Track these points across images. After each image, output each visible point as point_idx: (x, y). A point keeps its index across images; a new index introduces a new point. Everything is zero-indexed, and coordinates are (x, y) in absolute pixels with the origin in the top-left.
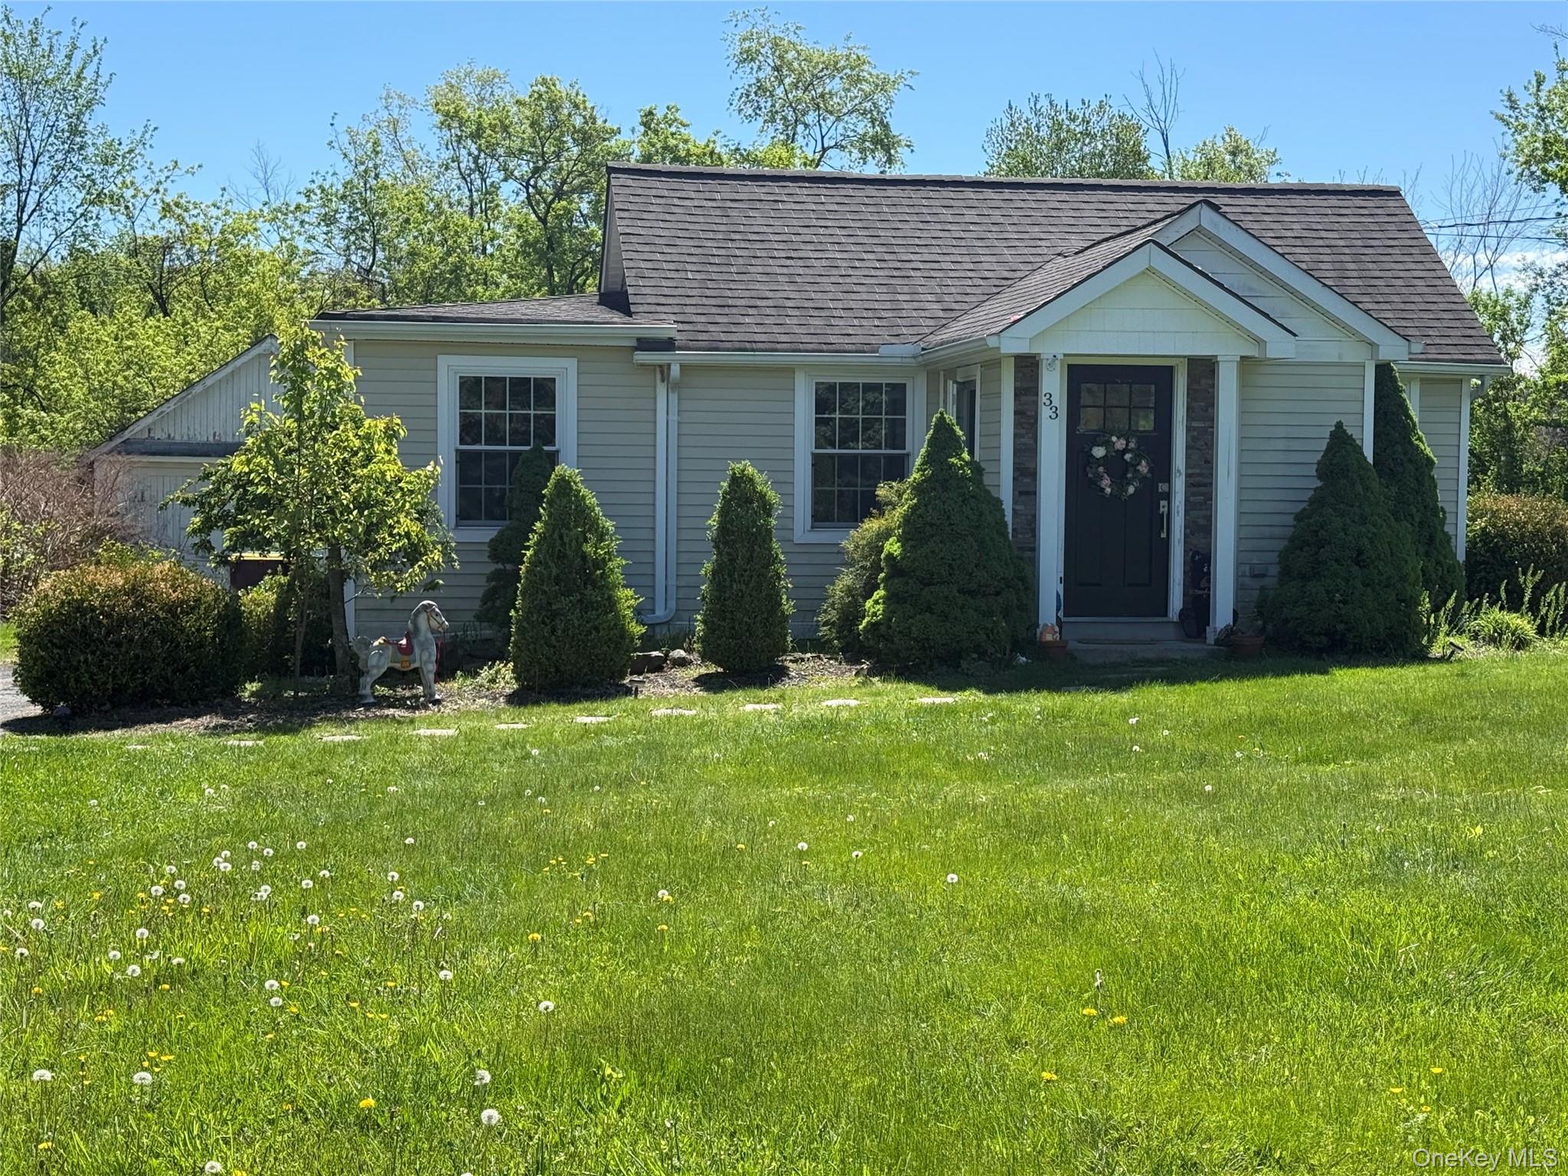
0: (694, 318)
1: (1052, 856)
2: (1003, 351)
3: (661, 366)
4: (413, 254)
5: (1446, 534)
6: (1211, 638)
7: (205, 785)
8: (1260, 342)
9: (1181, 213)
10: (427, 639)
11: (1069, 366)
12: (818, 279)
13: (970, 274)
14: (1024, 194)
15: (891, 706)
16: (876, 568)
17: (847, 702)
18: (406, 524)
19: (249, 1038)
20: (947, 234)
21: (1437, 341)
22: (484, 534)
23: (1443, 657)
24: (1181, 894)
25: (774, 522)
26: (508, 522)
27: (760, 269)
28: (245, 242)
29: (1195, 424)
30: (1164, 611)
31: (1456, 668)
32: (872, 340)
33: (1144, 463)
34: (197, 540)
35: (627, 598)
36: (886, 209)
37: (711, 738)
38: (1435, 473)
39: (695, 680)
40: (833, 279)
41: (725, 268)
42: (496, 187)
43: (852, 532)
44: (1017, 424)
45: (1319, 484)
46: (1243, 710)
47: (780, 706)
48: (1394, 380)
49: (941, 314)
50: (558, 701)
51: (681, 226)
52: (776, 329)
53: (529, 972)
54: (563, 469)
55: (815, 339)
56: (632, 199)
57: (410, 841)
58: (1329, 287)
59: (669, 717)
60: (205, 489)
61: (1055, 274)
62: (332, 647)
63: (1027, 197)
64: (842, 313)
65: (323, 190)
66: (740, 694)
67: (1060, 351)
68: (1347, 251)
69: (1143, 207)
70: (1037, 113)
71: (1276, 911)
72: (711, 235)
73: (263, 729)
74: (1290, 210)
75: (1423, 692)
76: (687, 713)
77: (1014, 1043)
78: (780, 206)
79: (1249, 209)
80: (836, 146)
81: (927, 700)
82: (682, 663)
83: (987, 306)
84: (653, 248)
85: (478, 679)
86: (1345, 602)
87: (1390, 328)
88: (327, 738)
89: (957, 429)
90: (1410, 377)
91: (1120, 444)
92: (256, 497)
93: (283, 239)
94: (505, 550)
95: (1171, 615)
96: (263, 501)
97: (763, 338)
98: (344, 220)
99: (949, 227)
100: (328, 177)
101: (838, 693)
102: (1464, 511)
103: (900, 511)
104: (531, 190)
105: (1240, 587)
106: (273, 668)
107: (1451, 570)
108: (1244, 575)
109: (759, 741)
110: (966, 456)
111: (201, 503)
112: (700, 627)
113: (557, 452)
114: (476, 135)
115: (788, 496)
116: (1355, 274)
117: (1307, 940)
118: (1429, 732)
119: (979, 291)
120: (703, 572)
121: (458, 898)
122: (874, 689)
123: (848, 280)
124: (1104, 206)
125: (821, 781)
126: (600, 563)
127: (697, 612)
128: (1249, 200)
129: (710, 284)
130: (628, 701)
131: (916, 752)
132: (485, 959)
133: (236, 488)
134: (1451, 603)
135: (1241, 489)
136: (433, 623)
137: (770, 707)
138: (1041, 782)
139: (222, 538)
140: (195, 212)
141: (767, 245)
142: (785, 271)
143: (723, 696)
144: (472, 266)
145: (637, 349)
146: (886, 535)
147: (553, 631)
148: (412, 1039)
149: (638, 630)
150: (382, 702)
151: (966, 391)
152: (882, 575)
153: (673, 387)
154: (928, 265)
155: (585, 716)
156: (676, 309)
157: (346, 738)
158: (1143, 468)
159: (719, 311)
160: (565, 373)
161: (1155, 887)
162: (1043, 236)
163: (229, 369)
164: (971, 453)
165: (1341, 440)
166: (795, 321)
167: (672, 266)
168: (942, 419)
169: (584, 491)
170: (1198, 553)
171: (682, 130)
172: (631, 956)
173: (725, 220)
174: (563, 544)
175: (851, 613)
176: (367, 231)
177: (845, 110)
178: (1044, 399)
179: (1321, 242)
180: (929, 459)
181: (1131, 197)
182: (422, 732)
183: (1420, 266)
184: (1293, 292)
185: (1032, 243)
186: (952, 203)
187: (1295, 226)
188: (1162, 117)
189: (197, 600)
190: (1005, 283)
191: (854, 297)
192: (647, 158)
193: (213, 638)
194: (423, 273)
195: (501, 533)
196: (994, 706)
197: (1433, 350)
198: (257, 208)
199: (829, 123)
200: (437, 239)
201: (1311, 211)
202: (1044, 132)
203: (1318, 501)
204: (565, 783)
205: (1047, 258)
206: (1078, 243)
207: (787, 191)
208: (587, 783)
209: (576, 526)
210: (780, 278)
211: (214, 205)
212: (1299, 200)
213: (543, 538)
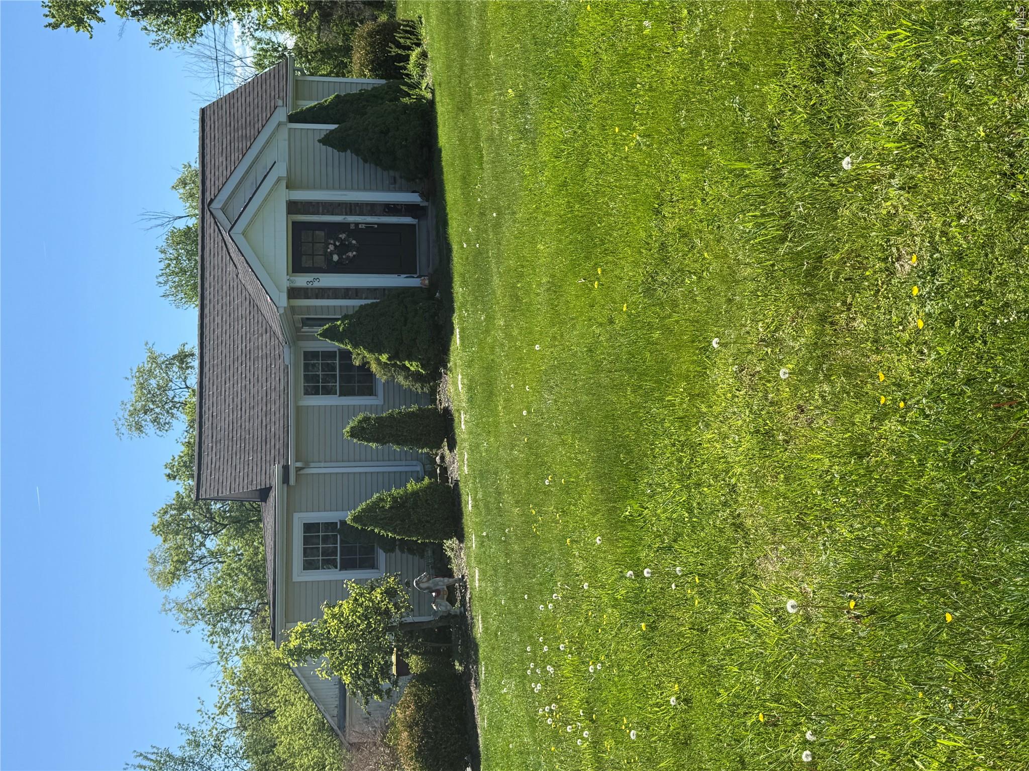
0: (272, 456)
1: (527, 293)
2: (286, 305)
3: (297, 472)
4: (243, 590)
5: (373, 89)
6: (425, 204)
7: (503, 692)
8: (279, 180)
9: (214, 218)
10: (433, 583)
11: (293, 272)
12: (252, 395)
13: (248, 320)
14: (207, 293)
15: (461, 358)
16: (395, 365)
17: (459, 380)
18: (377, 595)
19: (616, 679)
20: (228, 331)
21: (277, 92)
22: (381, 556)
23: (431, 93)
24: (543, 234)
25: (373, 415)
26: (375, 544)
27: (247, 424)
28: (238, 674)
29: (321, 211)
30: (413, 226)
31: (437, 88)
32: (282, 368)
33: (340, 236)
34: (386, 697)
35: (412, 486)
36: (216, 362)
37: (478, 446)
38: (343, 94)
39: (451, 452)
40: (252, 388)
41: (247, 441)
42: (209, 551)
43: (377, 377)
44: (323, 297)
45: (349, 151)
46: (459, 191)
47: (462, 412)
48: (297, 113)
49: (268, 334)
50: (461, 519)
51: (226, 463)
52: (277, 415)
53: (584, 545)
54: (349, 519)
55: (282, 396)
56: (212, 488)
57: (526, 597)
58: (251, 145)
59: (468, 466)
60: (360, 694)
61: (246, 277)
62: (437, 628)
63: (208, 292)
64: (269, 383)
65: (211, 635)
66: (457, 431)
67: (284, 277)
68: (232, 135)
69: (212, 235)
70: (166, 282)
71: (549, 191)
72: (230, 448)
73: (476, 662)
74: (213, 162)
75: (448, 104)
76: (466, 457)
77: (611, 322)
78: (214, 414)
79: (212, 183)
80: (185, 382)
81: (458, 341)
82: (443, 458)
83: (264, 312)
84: (237, 477)
85: (452, 556)
86: (406, 140)
87: (271, 115)
88: (481, 630)
89: (325, 327)
90: (295, 106)
91: (331, 247)
92: (364, 669)
93: (237, 654)
94: (389, 546)
95: (415, 223)
96: (366, 666)
97: (282, 422)
98: (227, 624)
99: (224, 330)
100: (205, 633)
101: (455, 384)
102: (362, 80)
103: (366, 353)
104: (210, 533)
105: (400, 190)
106: (448, 657)
107: (389, 87)
108: (395, 188)
109: (478, 424)
110: (339, 323)
111: (367, 695)
112: (425, 450)
113: (340, 521)
114: (183, 563)
115: (360, 408)
116: (244, 131)
117: (562, 179)
118: (467, 104)
119: (256, 316)
120: (398, 450)
121: (552, 576)
122: (453, 366)
123: (252, 380)
124: (212, 254)
125: (496, 396)
126: (394, 499)
127: (418, 452)
128: (208, 183)
129: (255, 448)
130: (461, 485)
131: (482, 349)
132: (579, 566)
133: (359, 679)
134: (405, 88)
135: (352, 189)
136: (425, 580)
137: (463, 417)
138: (494, 291)
139: (385, 684)
140: (224, 699)
141: (235, 421)
142: (248, 411)
143: (458, 440)
144: (249, 560)
145: (288, 484)
146: (378, 361)
147: (427, 522)
148: (616, 604)
149: (427, 481)
150: (463, 603)
151: (307, 322)
152: (398, 363)
153: (307, 465)
154: (244, 341)
155: (469, 507)
156: (268, 464)
157: (480, 622)
158: (343, 236)
159: (268, 443)
160: (300, 519)
161: (540, 247)
162: (228, 284)
163: (302, 679)
164: (337, 320)
165: (327, 140)
166: (273, 406)
167: (246, 467)
168: (321, 335)
169: (359, 509)
170: (384, 210)
171: (176, 459)
172: (576, 496)
173: (222, 441)
174: (385, 518)
175: (417, 377)
176: (232, 613)
177: (166, 377)
178: (310, 285)
179: (229, 147)
180: (341, 341)
181: (207, 241)
182: (477, 585)
183: (240, 99)
184: (254, 163)
185: (232, 289)
186: (212, 329)
187: (221, 160)
188: (168, 219)
189: (415, 696)
190: (253, 304)
191: (260, 377)
192: (192, 476)
193: (433, 687)
194: (252, 584)
195: (380, 548)
196: (460, 309)
197: (281, 94)
198: (220, 668)
199: (173, 385)
200: (235, 578)
201: (213, 152)
202: (177, 279)
203: (357, 152)
204: (499, 519)
205: (239, 282)
206: (231, 267)
207: (207, 411)
208: (499, 508)
209: (376, 512)
210: (252, 413)
211: (220, 689)
212: (208, 158)
213: (383, 528)
